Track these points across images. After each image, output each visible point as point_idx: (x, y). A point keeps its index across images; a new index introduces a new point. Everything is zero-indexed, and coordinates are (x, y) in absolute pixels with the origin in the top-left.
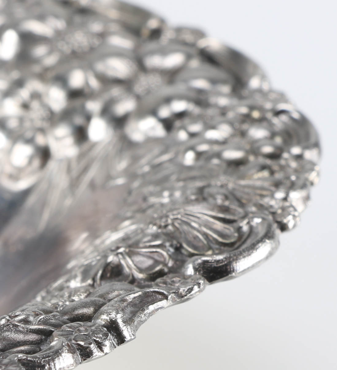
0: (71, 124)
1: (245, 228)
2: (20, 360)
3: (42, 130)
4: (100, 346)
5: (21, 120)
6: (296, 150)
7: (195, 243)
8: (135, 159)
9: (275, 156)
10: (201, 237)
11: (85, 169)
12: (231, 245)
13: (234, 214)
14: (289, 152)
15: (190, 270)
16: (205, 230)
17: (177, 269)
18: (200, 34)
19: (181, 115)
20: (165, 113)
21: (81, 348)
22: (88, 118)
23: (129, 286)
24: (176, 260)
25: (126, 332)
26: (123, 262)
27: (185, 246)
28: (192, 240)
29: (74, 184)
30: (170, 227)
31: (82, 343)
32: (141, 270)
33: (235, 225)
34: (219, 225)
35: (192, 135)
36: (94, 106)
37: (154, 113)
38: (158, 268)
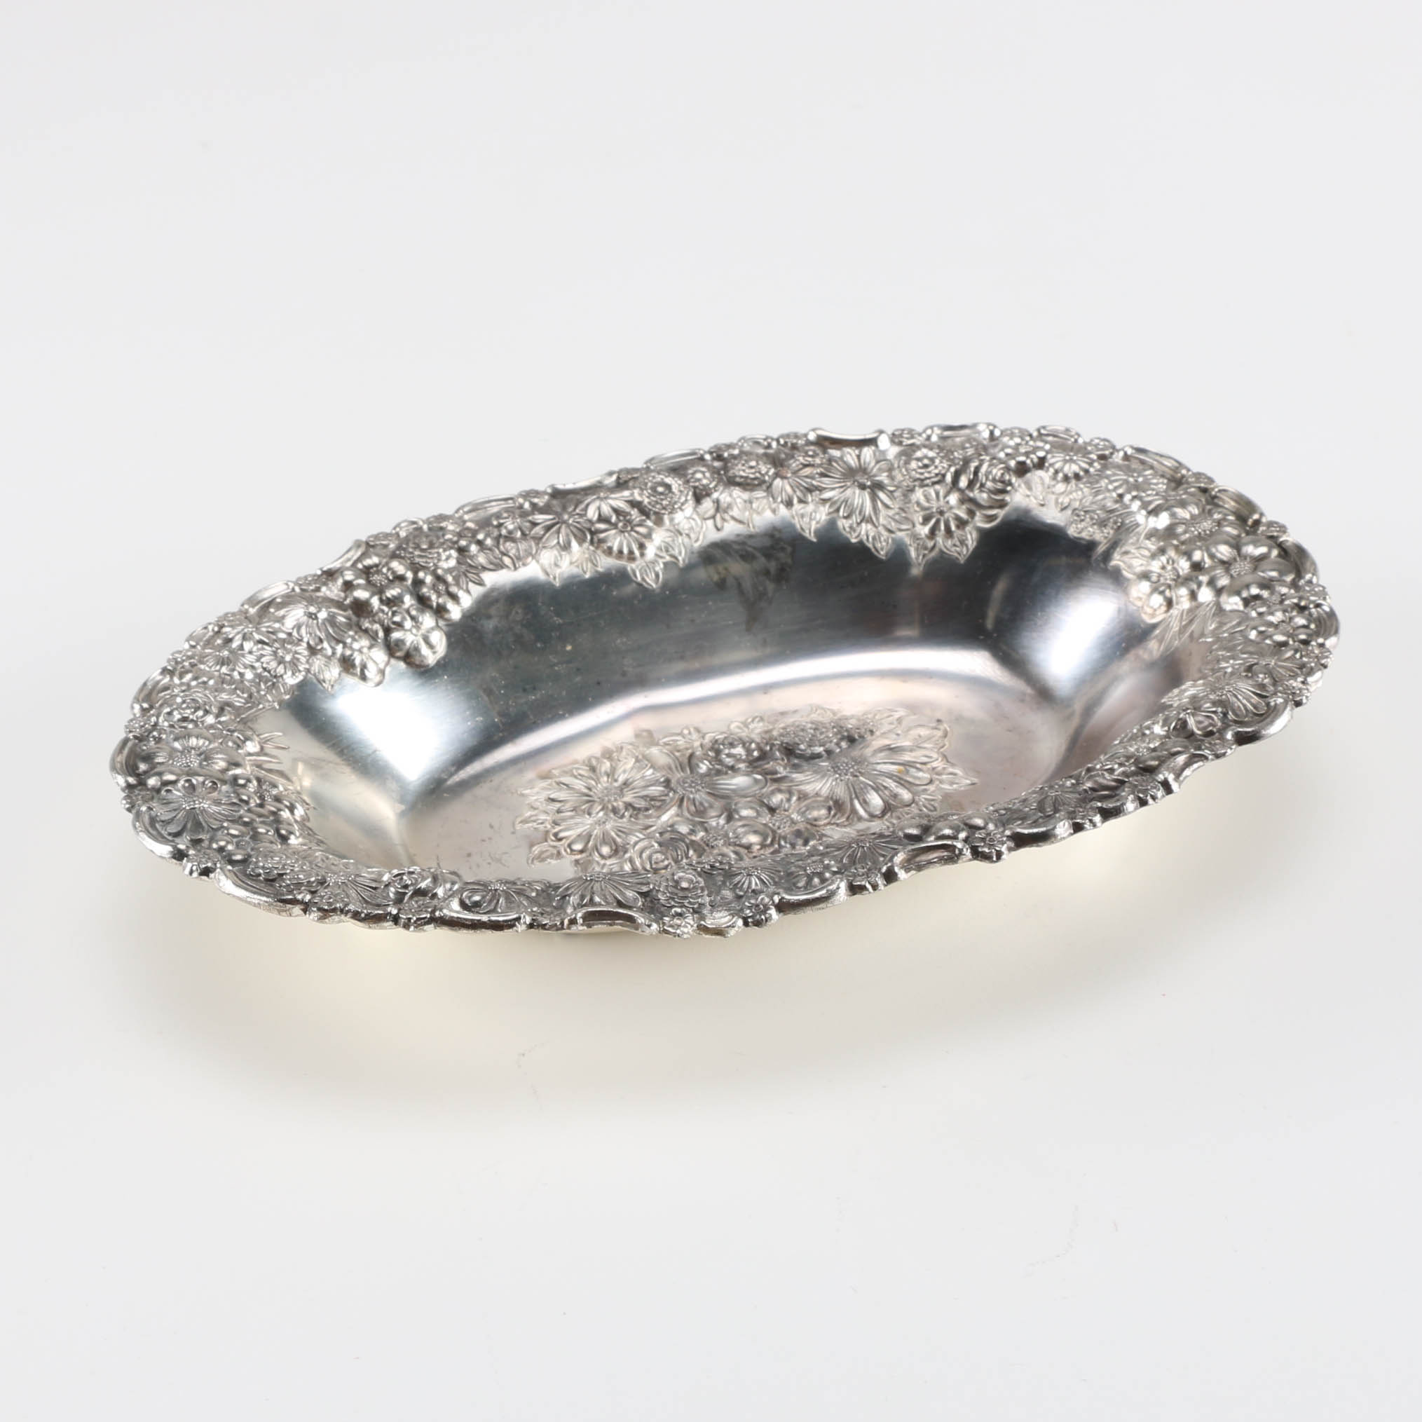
0: (1188, 588)
1: (1272, 704)
2: (1098, 808)
3: (1169, 587)
4: (1154, 798)
5: (1160, 576)
6: (1321, 640)
7: (1238, 712)
8: (1221, 624)
9: (1306, 643)
10: (1242, 708)
11: (1191, 621)
12: (1262, 715)
13: (1267, 691)
14: (1316, 641)
15: (1229, 736)
16: (1244, 701)
17: (1222, 732)
18: (1283, 529)
19: (1257, 597)
20: (1245, 594)
21: (1140, 799)
22: (1200, 585)
23: (1186, 742)
24: (1223, 723)
25: (1174, 786)
26: (1188, 719)
27: (1230, 713)
28: (1236, 708)
29: (1182, 630)
30: (1224, 697)
31: (1141, 795)
32: (1199, 729)
33: (1267, 700)
34: (1255, 699)
35: (1260, 614)
36: (1204, 579)
37: (1238, 593)
38: (1211, 728)
